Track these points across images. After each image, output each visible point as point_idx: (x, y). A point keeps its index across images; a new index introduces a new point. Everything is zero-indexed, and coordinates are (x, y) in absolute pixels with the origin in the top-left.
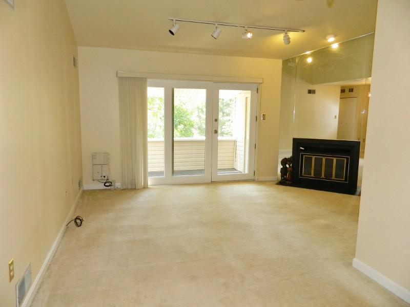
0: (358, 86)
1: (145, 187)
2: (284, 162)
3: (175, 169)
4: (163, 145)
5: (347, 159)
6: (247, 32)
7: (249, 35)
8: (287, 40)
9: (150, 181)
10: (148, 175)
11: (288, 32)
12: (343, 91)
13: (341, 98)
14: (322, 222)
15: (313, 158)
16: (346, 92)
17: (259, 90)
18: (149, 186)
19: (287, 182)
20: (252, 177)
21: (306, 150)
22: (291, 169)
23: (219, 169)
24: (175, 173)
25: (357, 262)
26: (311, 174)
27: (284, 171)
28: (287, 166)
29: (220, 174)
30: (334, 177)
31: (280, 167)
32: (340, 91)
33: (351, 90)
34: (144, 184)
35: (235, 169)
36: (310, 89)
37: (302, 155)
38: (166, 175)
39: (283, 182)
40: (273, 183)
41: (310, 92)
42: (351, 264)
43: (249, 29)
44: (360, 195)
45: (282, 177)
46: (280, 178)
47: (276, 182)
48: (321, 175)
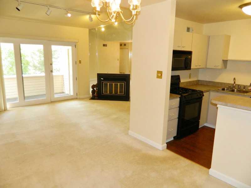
0: (128, 43)
1: (5, 110)
2: (93, 87)
3: (26, 95)
4: (16, 80)
5: (125, 83)
6: (68, 12)
7: (69, 15)
8: (91, 19)
9: (8, 106)
10: (6, 101)
11: (91, 15)
12: (121, 45)
13: (120, 49)
14: (114, 116)
15: (108, 84)
16: (123, 45)
17: (77, 46)
18: (8, 109)
19: (96, 98)
20: (76, 96)
21: (105, 79)
22: (97, 90)
23: (55, 93)
24: (25, 98)
25: (130, 132)
26: (107, 93)
27: (93, 92)
28: (95, 89)
29: (56, 96)
30: (119, 93)
31: (91, 89)
32: (119, 45)
33: (125, 45)
34: (4, 108)
35: (64, 92)
36: (104, 44)
37: (103, 82)
38: (19, 100)
39: (93, 98)
40: (88, 99)
41: (104, 45)
42: (128, 134)
43: (69, 11)
44: (130, 101)
45: (92, 95)
46: (92, 96)
47: (89, 98)
48: (112, 93)
